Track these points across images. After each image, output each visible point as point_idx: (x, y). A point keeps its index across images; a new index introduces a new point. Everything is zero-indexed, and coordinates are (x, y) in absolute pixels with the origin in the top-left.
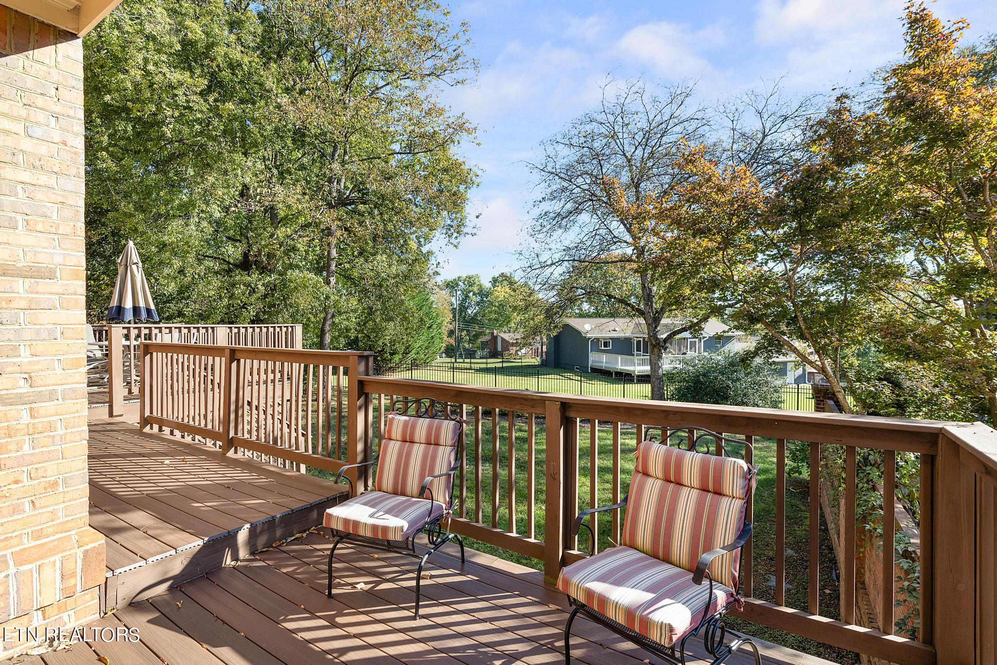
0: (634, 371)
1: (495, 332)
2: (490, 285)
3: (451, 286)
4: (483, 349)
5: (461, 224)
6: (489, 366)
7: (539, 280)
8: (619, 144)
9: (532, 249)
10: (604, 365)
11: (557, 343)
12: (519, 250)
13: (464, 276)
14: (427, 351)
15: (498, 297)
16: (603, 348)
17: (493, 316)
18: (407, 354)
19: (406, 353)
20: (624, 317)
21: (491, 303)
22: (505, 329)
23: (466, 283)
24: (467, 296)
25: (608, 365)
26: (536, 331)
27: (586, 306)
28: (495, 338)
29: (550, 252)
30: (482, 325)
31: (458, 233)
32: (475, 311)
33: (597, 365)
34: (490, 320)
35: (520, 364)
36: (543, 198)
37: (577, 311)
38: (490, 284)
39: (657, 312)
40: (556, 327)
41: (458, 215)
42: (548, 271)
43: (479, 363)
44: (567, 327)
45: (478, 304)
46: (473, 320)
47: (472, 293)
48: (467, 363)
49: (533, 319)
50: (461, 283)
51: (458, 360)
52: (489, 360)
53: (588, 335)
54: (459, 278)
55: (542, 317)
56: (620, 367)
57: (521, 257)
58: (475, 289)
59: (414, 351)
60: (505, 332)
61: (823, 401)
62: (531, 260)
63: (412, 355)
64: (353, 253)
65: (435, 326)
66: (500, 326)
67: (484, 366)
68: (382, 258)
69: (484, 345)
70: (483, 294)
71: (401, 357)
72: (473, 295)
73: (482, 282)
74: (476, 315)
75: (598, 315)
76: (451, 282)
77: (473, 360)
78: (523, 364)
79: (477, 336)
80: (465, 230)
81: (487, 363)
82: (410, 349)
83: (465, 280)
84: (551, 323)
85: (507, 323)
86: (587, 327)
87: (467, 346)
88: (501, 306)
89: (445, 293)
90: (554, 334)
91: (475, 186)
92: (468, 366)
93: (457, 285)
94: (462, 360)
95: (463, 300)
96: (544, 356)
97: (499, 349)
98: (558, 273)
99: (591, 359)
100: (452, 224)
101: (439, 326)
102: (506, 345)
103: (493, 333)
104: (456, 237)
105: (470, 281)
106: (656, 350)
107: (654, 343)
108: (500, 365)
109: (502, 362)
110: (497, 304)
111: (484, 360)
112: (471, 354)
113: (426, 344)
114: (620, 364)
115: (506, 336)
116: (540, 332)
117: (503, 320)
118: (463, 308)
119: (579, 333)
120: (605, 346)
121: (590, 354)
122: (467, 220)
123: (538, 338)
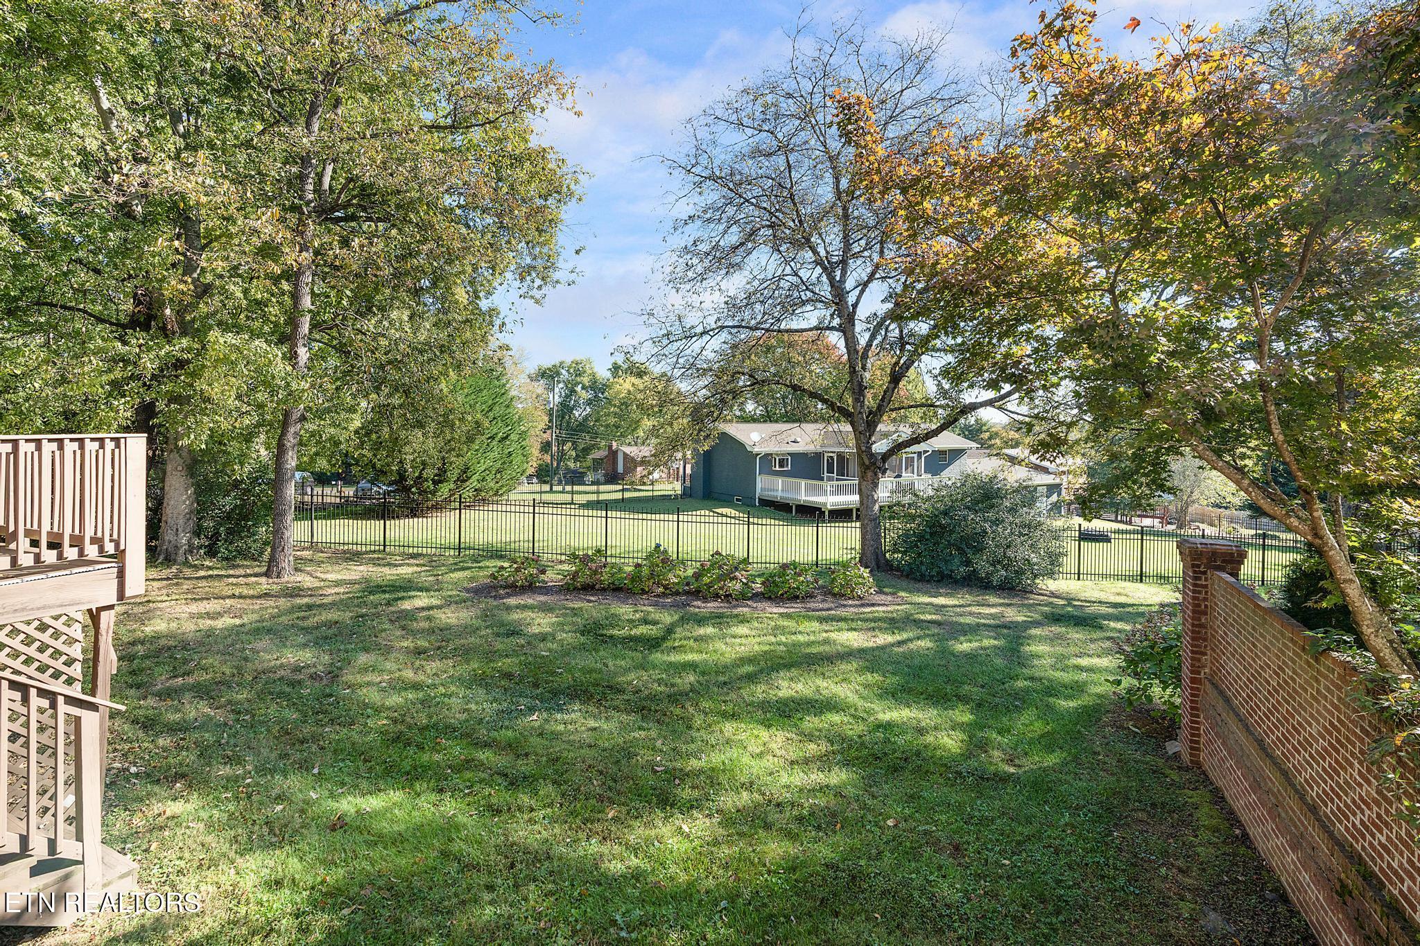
0: (825, 504)
1: (614, 444)
2: (608, 375)
3: (548, 375)
4: (595, 470)
5: (550, 266)
6: (602, 497)
7: (681, 361)
8: (818, 132)
9: (670, 307)
10: (780, 494)
11: (707, 461)
12: (648, 309)
13: (568, 361)
14: (498, 476)
15: (618, 392)
16: (777, 468)
17: (612, 420)
18: (464, 481)
19: (462, 479)
20: (816, 421)
21: (609, 401)
22: (629, 439)
23: (572, 371)
24: (573, 391)
25: (786, 495)
26: (675, 443)
27: (750, 406)
28: (613, 454)
29: (700, 314)
30: (595, 435)
31: (543, 279)
32: (584, 413)
33: (769, 495)
34: (607, 426)
35: (650, 494)
36: (690, 217)
37: (738, 413)
38: (609, 372)
39: (870, 413)
40: (708, 436)
41: (545, 250)
42: (696, 345)
43: (586, 492)
44: (724, 436)
45: (589, 402)
46: (582, 427)
47: (580, 386)
48: (567, 492)
49: (671, 424)
50: (564, 372)
51: (555, 488)
52: (602, 488)
53: (756, 450)
54: (561, 363)
55: (685, 421)
56: (804, 498)
57: (653, 320)
58: (586, 380)
59: (475, 477)
60: (629, 444)
61: (1205, 573)
62: (668, 325)
63: (473, 482)
64: (339, 303)
65: (514, 437)
66: (622, 435)
67: (594, 497)
68: (400, 315)
69: (597, 463)
70: (597, 387)
71: (452, 486)
72: (583, 388)
73: (595, 370)
74: (586, 419)
75: (768, 418)
76: (549, 369)
77: (576, 488)
78: (656, 493)
79: (586, 451)
80: (556, 275)
81: (598, 492)
82: (469, 474)
83: (570, 367)
84: (700, 430)
85: (633, 430)
86: (755, 437)
87: (571, 465)
88: (625, 404)
89: (540, 387)
90: (706, 448)
91: (574, 200)
92: (568, 497)
93: (558, 374)
94: (560, 488)
95: (567, 396)
96: (688, 483)
97: (620, 469)
98: (712, 348)
99: (759, 486)
100: (534, 263)
101: (523, 435)
102: (631, 463)
103: (610, 447)
104: (540, 287)
105: (578, 370)
106: (870, 474)
107: (867, 462)
108: (619, 496)
109: (623, 490)
110: (617, 403)
111: (594, 488)
112: (576, 478)
113: (498, 465)
114: (804, 493)
115: (631, 451)
116: (682, 444)
117: (625, 425)
118: (565, 409)
119: (742, 445)
120: (781, 466)
121: (758, 479)
122: (561, 258)
123: (679, 455)
